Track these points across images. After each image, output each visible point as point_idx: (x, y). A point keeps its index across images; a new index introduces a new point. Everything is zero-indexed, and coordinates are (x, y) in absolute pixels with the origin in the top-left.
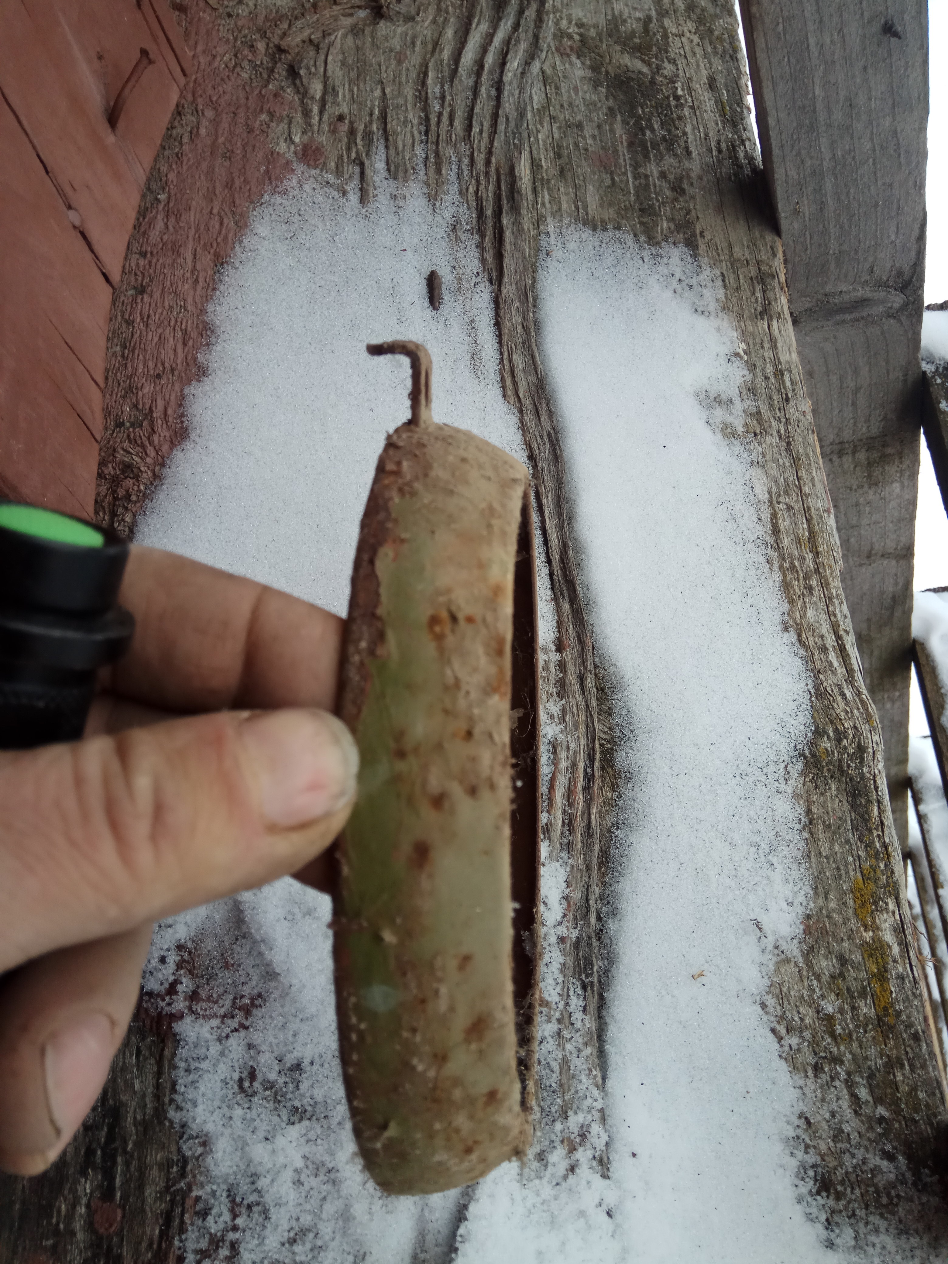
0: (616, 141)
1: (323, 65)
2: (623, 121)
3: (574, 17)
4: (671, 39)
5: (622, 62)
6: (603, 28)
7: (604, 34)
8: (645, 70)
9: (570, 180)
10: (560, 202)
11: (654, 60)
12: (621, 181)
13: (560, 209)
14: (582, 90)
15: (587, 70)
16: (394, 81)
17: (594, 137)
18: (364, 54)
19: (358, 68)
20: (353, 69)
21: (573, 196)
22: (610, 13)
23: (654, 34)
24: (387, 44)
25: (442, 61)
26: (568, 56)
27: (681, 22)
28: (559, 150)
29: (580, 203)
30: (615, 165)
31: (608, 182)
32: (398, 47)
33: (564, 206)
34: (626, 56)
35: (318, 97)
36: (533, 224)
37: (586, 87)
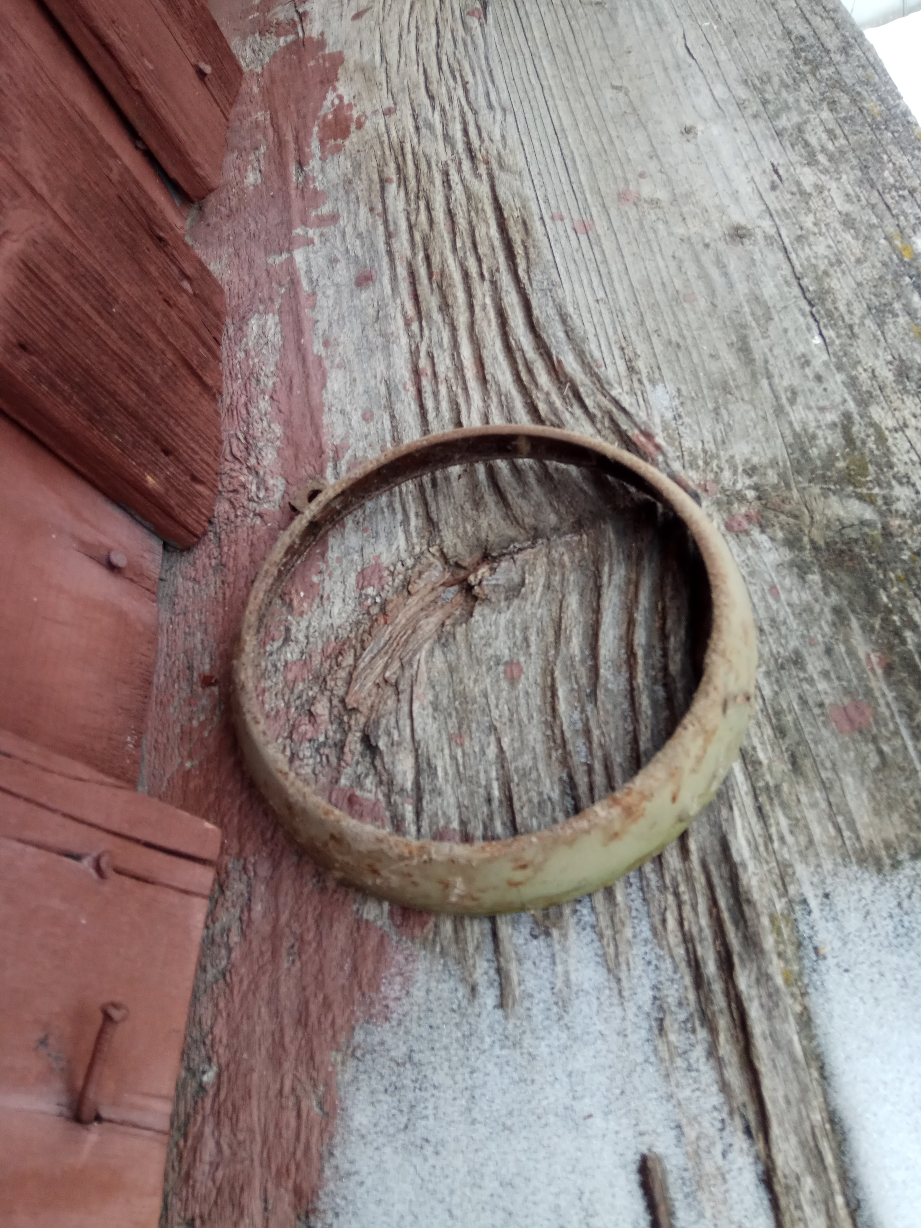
0: (864, 671)
1: (408, 722)
2: (863, 627)
3: (738, 459)
4: (890, 442)
5: (829, 512)
6: (784, 462)
7: (790, 472)
8: (869, 514)
9: (811, 775)
10: (807, 827)
11: (876, 490)
12: (895, 751)
13: (811, 842)
14: (783, 587)
15: (782, 550)
16: (511, 721)
17: (825, 674)
18: (461, 682)
19: (456, 709)
20: (450, 715)
21: (824, 805)
22: (788, 432)
23: (864, 443)
24: (490, 651)
25: (572, 658)
26: (747, 533)
27: (897, 404)
28: (779, 720)
29: (840, 819)
30: (877, 722)
31: (874, 761)
32: (507, 652)
33: (817, 831)
34: (833, 500)
35: (409, 785)
36: (775, 885)
37: (787, 582)
